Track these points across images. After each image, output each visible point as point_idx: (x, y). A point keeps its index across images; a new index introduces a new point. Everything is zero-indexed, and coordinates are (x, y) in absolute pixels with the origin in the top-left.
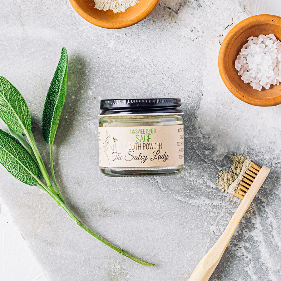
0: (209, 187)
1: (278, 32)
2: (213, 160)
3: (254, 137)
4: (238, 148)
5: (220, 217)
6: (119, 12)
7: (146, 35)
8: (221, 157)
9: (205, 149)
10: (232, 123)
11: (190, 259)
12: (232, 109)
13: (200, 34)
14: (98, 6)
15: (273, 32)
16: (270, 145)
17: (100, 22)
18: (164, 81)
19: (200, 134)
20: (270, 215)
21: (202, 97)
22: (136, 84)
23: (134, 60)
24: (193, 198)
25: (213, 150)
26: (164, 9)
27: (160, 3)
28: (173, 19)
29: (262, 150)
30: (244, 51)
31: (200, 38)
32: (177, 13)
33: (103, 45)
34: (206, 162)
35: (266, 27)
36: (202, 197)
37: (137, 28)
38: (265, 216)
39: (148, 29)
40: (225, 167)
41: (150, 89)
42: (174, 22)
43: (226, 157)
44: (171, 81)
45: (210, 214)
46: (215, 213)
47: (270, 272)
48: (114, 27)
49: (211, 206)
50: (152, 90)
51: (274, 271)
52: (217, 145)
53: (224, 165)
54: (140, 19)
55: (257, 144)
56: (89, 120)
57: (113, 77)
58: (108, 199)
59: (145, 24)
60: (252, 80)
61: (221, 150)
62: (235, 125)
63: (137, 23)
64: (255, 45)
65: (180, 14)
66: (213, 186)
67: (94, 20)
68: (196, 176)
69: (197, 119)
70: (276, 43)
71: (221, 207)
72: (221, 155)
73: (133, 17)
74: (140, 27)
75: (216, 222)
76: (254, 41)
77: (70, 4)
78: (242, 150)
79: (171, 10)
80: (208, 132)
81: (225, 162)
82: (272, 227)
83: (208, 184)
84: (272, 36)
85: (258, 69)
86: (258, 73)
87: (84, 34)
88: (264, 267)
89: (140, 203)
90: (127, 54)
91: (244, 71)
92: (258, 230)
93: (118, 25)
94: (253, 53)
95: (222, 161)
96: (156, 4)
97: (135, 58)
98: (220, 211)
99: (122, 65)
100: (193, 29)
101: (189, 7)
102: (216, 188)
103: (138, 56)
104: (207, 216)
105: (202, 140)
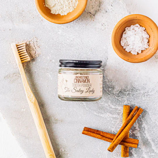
0: (111, 108)
1: (140, 22)
2: (113, 94)
3: (135, 81)
4: (127, 87)
5: (117, 123)
6: (64, 15)
7: (78, 28)
8: (117, 92)
9: (109, 87)
10: (124, 74)
11: (101, 146)
12: (123, 66)
13: (107, 27)
14: (53, 12)
15: (138, 23)
16: (144, 85)
17: (53, 21)
18: (87, 52)
19: (106, 79)
20: (143, 122)
21: (108, 60)
22: (72, 53)
23: (72, 40)
24: (103, 114)
25: (113, 88)
26: (88, 13)
27: (85, 10)
28: (92, 19)
29: (139, 88)
30: (124, 35)
31: (106, 29)
32: (94, 16)
33: (55, 32)
34: (110, 95)
35: (134, 21)
36: (108, 113)
37: (73, 24)
38: (141, 123)
39: (79, 24)
40: (120, 97)
41: (80, 56)
42: (92, 20)
43: (120, 92)
44: (91, 52)
45: (112, 122)
46: (114, 121)
47: (144, 153)
48: (61, 23)
49: (112, 118)
50: (81, 57)
51: (146, 152)
52: (115, 86)
53: (119, 96)
54: (75, 19)
55: (137, 85)
56: (48, 72)
57: (60, 49)
58: (58, 114)
59: (78, 22)
60: (131, 50)
61: (117, 88)
62: (125, 75)
63: (73, 21)
64: (129, 31)
65: (96, 16)
66: (113, 107)
67: (50, 19)
68: (104, 102)
69: (105, 71)
70: (140, 28)
71: (118, 119)
72: (117, 91)
73: (71, 18)
74: (74, 23)
75: (115, 126)
76: (128, 29)
77: (38, 11)
78: (129, 88)
79: (91, 14)
80: (111, 79)
81: (120, 95)
82: (145, 129)
83: (111, 106)
84: (137, 25)
85: (133, 43)
86: (134, 46)
87: (45, 27)
88: (140, 150)
89: (75, 116)
90: (68, 37)
91: (126, 46)
92: (137, 131)
93: (63, 22)
94: (129, 36)
95: (118, 94)
96: (83, 11)
97: (72, 39)
98: (117, 120)
99: (65, 43)
100: (103, 24)
101: (100, 12)
102: (115, 108)
103: (74, 38)
104: (110, 123)
105: (108, 83)
